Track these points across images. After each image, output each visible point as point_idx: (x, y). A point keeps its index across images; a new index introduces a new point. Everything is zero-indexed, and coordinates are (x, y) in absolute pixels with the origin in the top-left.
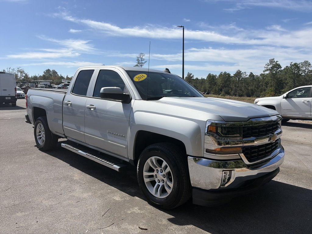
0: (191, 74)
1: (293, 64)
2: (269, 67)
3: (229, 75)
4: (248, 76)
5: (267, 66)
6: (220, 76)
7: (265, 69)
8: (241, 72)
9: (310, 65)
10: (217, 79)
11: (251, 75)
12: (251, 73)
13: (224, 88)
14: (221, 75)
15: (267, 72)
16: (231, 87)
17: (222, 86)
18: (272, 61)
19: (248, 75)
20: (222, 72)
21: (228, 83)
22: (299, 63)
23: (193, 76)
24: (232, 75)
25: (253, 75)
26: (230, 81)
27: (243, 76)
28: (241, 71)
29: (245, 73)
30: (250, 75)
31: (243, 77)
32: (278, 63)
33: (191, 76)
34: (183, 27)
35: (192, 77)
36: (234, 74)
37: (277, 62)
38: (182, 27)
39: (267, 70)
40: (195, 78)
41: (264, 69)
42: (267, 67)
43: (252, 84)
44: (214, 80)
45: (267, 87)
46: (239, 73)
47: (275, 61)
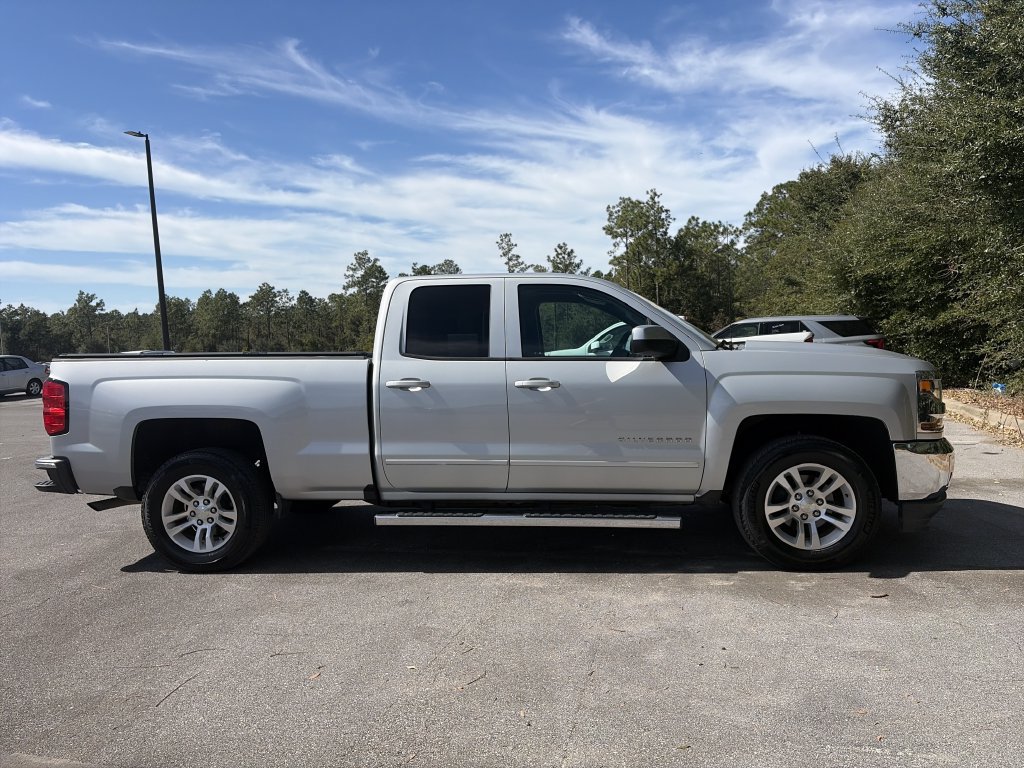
0: (91, 298)
1: (418, 267)
2: (356, 275)
3: (233, 298)
4: (294, 302)
5: (351, 273)
6: (201, 301)
7: (347, 280)
8: (275, 291)
9: (458, 270)
10: (192, 313)
11: (305, 297)
12: (303, 292)
13: (224, 342)
14: (205, 299)
15: (353, 290)
16: (245, 336)
17: (214, 336)
18: (362, 258)
19: (296, 298)
20: (209, 291)
21: (233, 324)
22: (431, 266)
23: (100, 304)
24: (244, 299)
25: (310, 297)
26: (238, 318)
27: (281, 302)
28: (273, 288)
29: (285, 291)
30: (300, 299)
31: (281, 304)
32: (378, 264)
33: (93, 303)
34: (147, 136)
35: (94, 309)
36: (252, 297)
37: (376, 260)
38: (140, 135)
39: (354, 284)
40: (108, 309)
41: (344, 282)
42: (352, 276)
43: (309, 325)
44: (183, 316)
45: (357, 333)
46: (265, 295)
47: (372, 259)
